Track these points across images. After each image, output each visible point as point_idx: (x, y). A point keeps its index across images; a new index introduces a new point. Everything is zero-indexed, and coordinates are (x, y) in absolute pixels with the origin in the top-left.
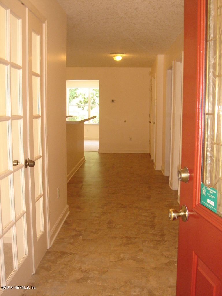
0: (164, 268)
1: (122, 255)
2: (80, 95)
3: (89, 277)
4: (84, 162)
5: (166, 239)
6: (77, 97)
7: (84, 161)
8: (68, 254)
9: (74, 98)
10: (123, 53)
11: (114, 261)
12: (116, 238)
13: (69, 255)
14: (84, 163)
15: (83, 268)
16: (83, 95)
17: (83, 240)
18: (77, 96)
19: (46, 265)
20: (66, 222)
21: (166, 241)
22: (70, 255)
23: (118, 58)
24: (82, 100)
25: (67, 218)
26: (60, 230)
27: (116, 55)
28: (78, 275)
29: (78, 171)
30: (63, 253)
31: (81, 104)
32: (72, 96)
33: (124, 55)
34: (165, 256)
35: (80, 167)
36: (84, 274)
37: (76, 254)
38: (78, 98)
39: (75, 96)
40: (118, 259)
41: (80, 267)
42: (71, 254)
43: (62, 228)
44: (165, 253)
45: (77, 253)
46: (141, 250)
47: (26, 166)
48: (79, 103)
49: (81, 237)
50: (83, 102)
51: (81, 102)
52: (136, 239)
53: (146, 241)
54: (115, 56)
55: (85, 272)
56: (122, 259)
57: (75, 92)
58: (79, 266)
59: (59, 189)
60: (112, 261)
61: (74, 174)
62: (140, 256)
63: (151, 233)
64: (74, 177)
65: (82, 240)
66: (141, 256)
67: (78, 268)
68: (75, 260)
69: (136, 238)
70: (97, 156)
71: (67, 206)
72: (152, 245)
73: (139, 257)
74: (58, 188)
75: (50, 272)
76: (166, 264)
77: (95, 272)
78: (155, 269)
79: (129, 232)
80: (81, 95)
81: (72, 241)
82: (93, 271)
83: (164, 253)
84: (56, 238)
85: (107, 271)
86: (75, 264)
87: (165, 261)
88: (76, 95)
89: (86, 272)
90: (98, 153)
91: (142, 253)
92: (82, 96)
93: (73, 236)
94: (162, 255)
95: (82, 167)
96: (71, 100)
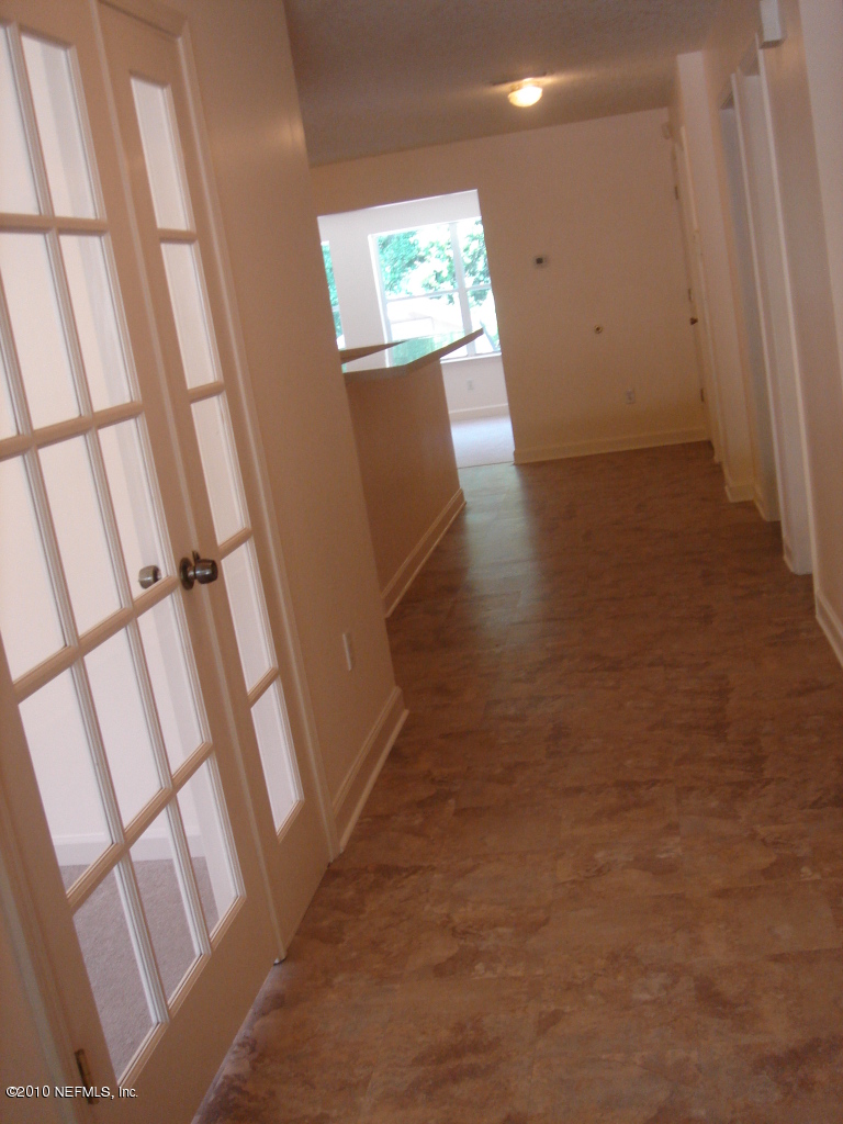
0: (759, 887)
1: (600, 855)
2: (431, 250)
3: (481, 949)
4: (463, 509)
5: (767, 775)
6: (422, 259)
7: (460, 508)
8: (404, 874)
9: (411, 263)
10: (544, 74)
11: (573, 882)
12: (579, 790)
13: (407, 877)
14: (463, 512)
15: (456, 919)
16: (441, 249)
17: (459, 812)
18: (422, 254)
19: (325, 923)
20: (395, 754)
21: (768, 782)
22: (412, 877)
23: (527, 93)
24: (443, 267)
25: (400, 735)
26: (376, 785)
27: (516, 84)
28: (441, 949)
29: (438, 549)
30: (387, 871)
31: (442, 282)
32: (402, 259)
33: (548, 80)
34: (763, 840)
35: (448, 532)
36: (462, 942)
37: (433, 869)
38: (425, 263)
39: (412, 255)
40: (587, 871)
41: (448, 916)
42: (415, 870)
43: (381, 776)
44: (762, 831)
45: (435, 864)
46: (672, 829)
47: (187, 583)
48: (432, 281)
49: (452, 801)
50: (445, 274)
51: (438, 275)
52: (653, 789)
53: (691, 789)
54: (513, 90)
55: (465, 933)
56: (600, 871)
57: (411, 240)
58: (444, 911)
59: (349, 637)
60: (564, 883)
61: (424, 561)
62: (667, 851)
63: (714, 755)
64: (424, 574)
65: (455, 814)
66: (672, 849)
67: (439, 922)
68: (427, 891)
69: (654, 783)
70: (510, 478)
71: (396, 691)
72: (714, 804)
73: (663, 856)
74: (344, 635)
75: (340, 945)
76: (766, 873)
77: (501, 930)
78: (723, 894)
79: (629, 762)
80: (435, 248)
81: (417, 821)
82: (495, 926)
83: (758, 827)
84: (361, 817)
85: (546, 922)
86: (427, 907)
87: (763, 859)
88: (415, 252)
89: (467, 933)
90: (513, 468)
91: (678, 839)
92: (440, 252)
93: (421, 804)
94: (753, 836)
95: (456, 527)
96: (402, 274)
